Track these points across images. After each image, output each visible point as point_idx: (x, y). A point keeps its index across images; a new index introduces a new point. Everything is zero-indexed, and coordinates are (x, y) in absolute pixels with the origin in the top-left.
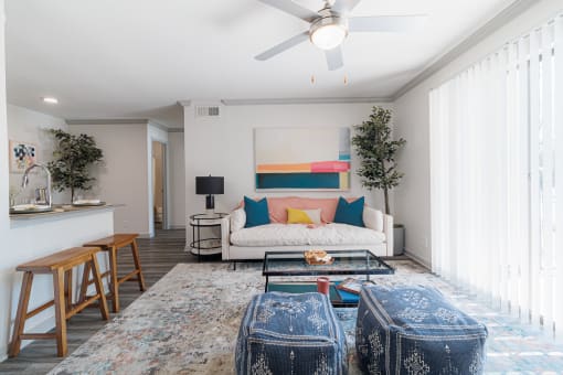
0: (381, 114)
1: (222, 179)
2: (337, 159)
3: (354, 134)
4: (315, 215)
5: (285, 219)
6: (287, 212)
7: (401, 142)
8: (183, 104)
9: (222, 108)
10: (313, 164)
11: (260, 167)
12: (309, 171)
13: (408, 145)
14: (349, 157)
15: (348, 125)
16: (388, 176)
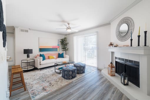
0: (66, 38)
1: (32, 50)
2: (57, 45)
3: (60, 40)
4: (55, 57)
5: (49, 58)
6: (49, 57)
7: (68, 43)
8: (15, 27)
9: (29, 30)
10: (53, 46)
11: (40, 47)
12: (52, 48)
13: (69, 44)
14: (59, 45)
15: (59, 39)
16: (66, 49)
